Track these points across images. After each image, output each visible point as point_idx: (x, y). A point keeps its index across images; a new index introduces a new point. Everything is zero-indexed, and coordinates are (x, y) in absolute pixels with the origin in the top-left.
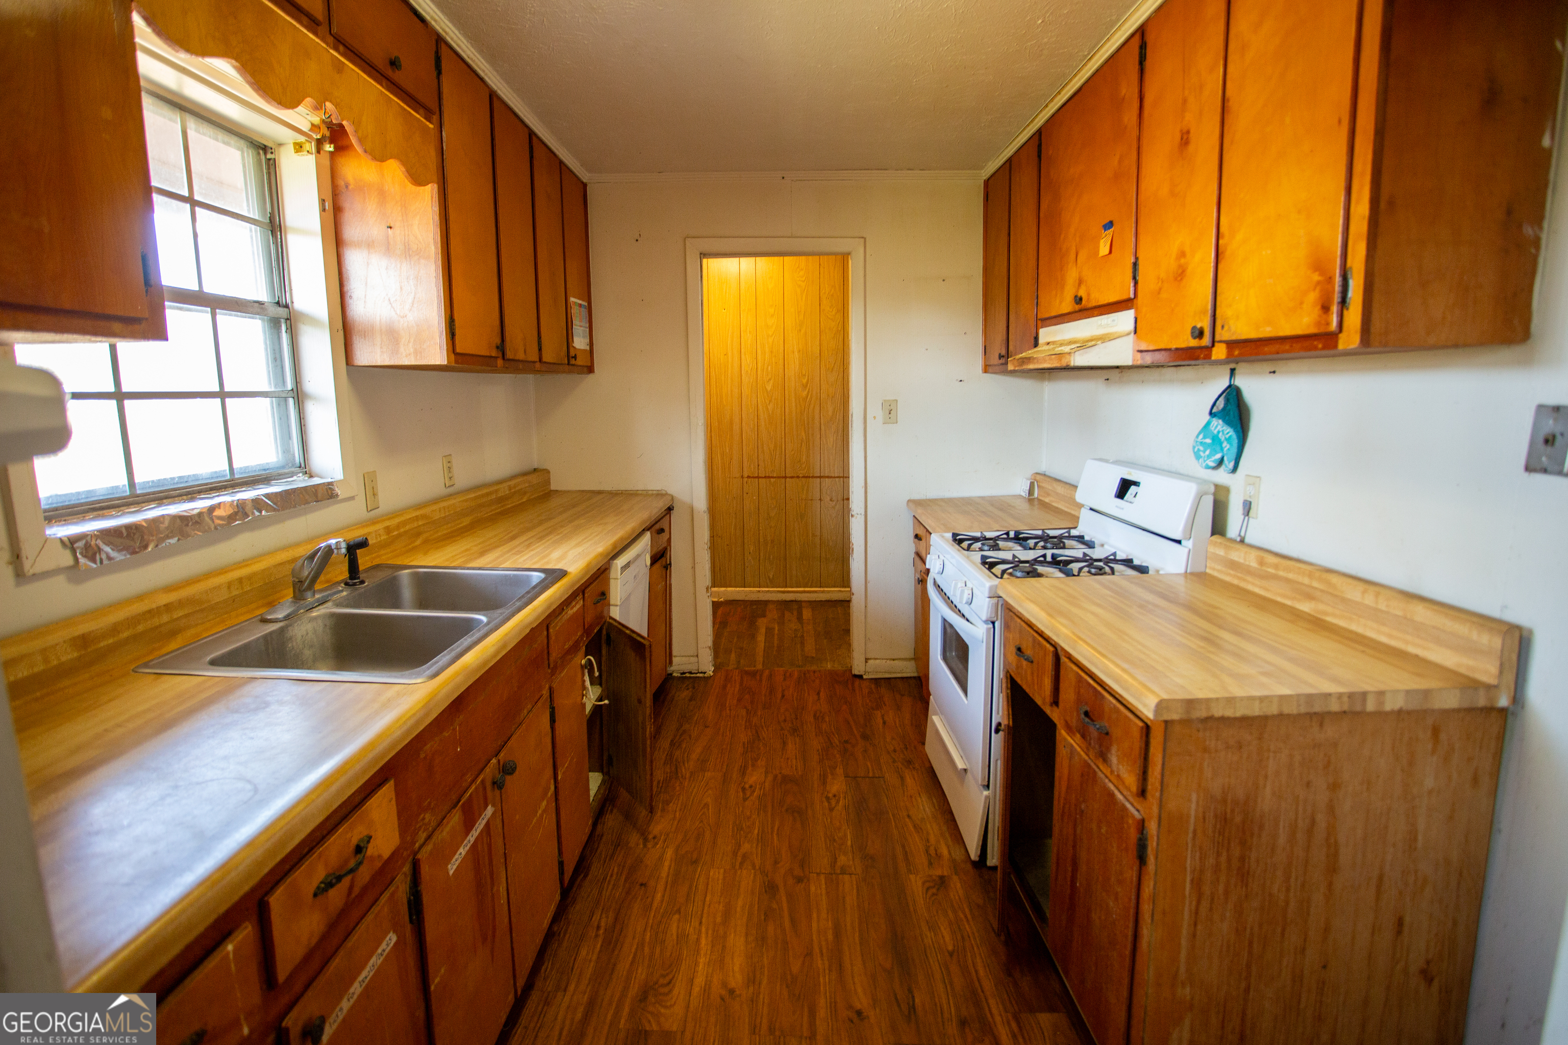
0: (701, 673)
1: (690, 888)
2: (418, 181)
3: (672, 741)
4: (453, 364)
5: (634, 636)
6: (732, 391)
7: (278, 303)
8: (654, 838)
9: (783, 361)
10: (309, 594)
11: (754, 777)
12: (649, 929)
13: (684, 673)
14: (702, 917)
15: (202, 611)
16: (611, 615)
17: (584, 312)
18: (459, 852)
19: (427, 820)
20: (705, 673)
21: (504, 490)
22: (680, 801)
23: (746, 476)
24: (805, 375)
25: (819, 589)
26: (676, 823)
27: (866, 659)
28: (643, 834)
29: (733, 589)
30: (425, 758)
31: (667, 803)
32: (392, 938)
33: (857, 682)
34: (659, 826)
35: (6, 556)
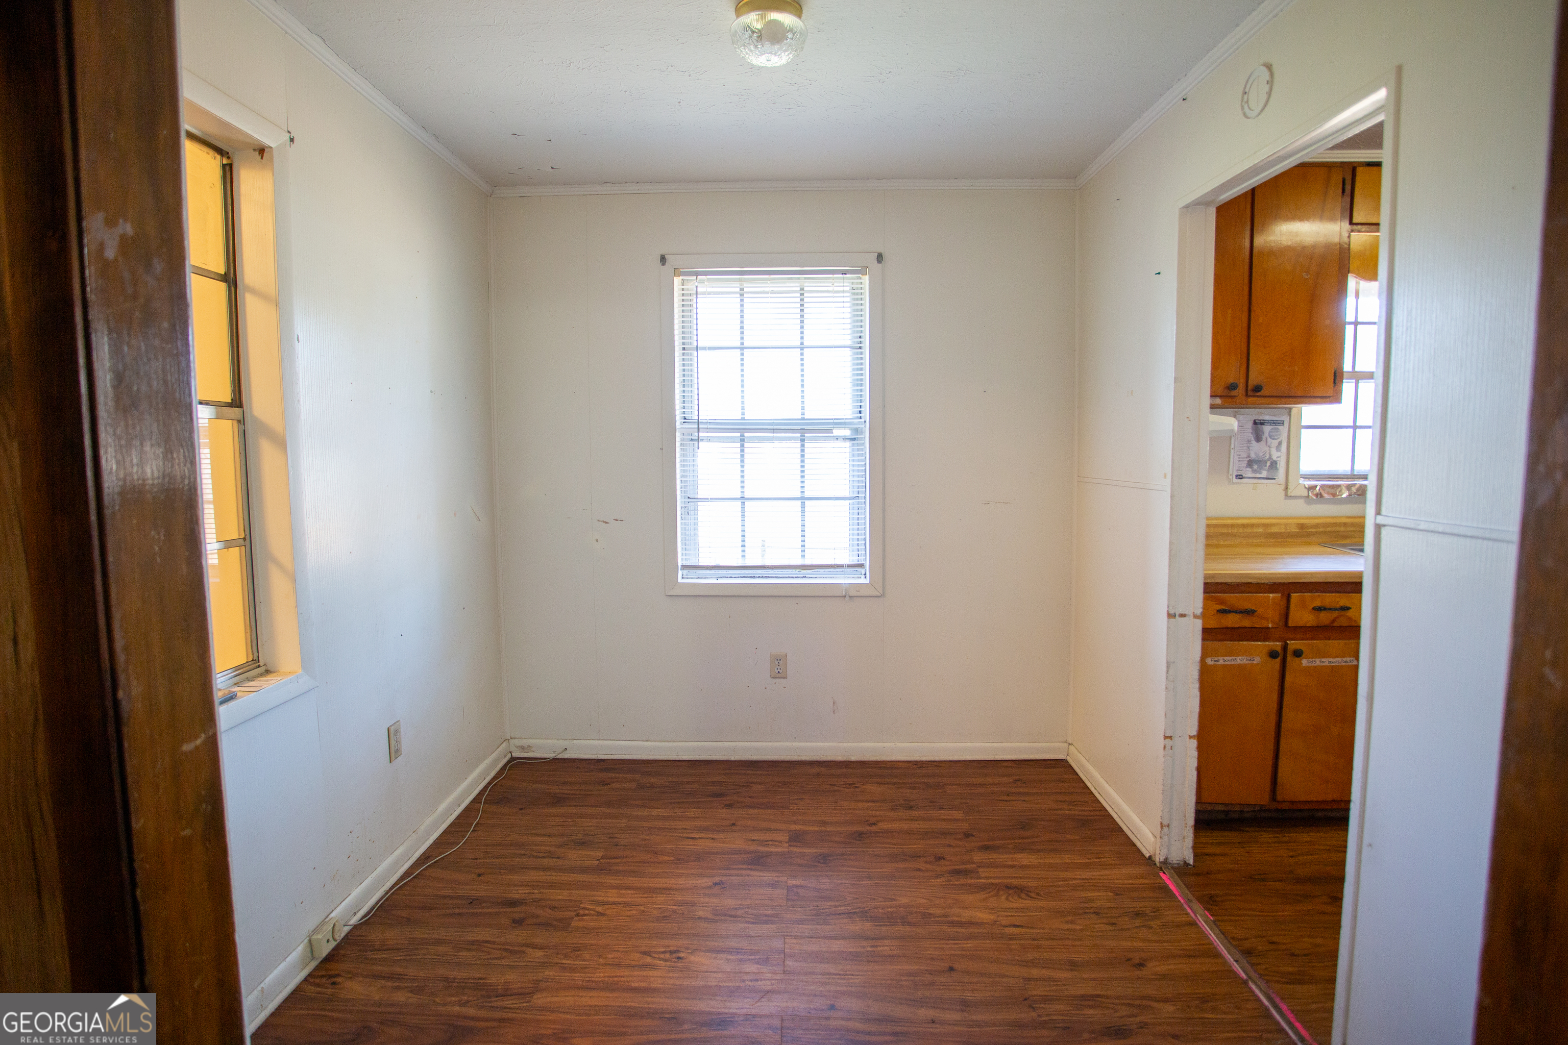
35: (1283, 487)
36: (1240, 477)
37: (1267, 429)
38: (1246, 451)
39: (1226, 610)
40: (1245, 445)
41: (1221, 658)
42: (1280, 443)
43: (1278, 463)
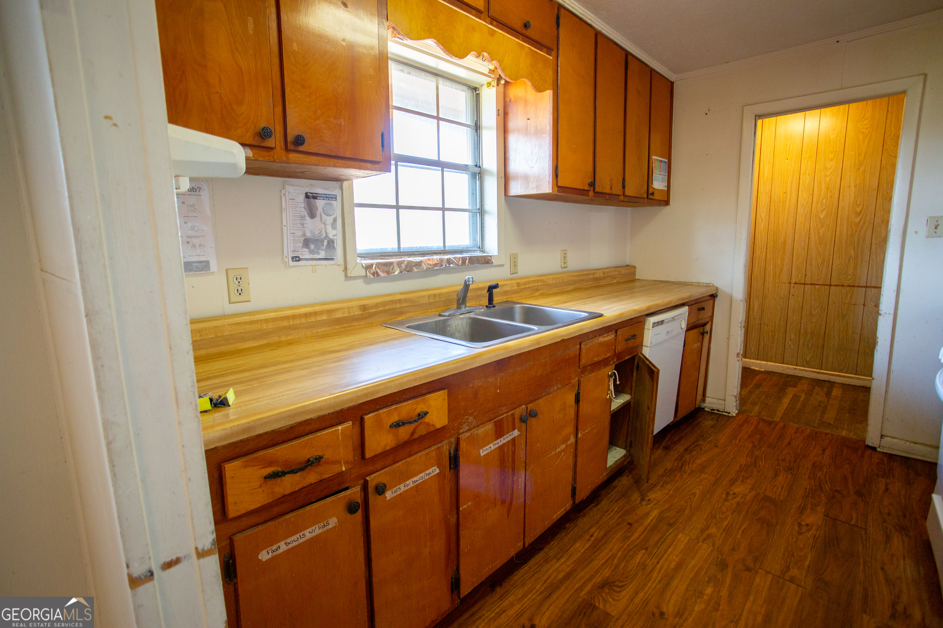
0: (727, 412)
1: (661, 538)
2: (539, 89)
3: (686, 448)
4: (556, 193)
5: (650, 365)
6: (787, 220)
7: (476, 166)
8: (649, 500)
9: (838, 194)
10: (463, 306)
11: (739, 489)
12: (623, 550)
13: (714, 410)
14: (660, 560)
15: (415, 306)
16: (643, 352)
17: (664, 166)
18: (489, 446)
19: (470, 421)
20: (729, 413)
21: (599, 274)
22: (676, 485)
23: (794, 282)
24: (860, 204)
25: (854, 376)
26: (667, 497)
27: (881, 435)
28: (642, 495)
29: (773, 363)
30: (473, 387)
31: (667, 483)
32: (436, 470)
33: (869, 452)
34: (654, 495)
35: (342, 268)
36: (296, 259)
37: (320, 203)
38: (301, 229)
39: (278, 472)
40: (299, 222)
41: (283, 543)
42: (335, 220)
43: (335, 242)
